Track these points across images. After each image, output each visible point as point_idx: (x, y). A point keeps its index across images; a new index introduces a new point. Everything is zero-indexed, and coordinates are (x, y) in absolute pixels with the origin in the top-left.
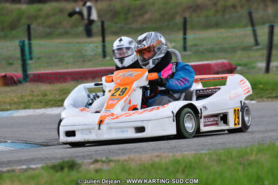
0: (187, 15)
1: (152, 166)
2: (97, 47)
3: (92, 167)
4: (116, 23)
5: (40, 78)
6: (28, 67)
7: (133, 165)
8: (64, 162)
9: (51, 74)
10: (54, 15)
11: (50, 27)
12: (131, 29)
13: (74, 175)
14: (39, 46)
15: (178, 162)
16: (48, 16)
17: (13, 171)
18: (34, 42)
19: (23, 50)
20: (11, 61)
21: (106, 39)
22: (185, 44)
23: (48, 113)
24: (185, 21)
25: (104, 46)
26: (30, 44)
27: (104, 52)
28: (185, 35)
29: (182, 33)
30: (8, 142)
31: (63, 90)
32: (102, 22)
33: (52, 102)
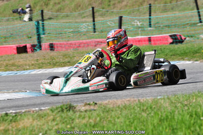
3: (83, 108)
6: (42, 39)
8: (64, 105)
12: (113, 12)
16: (55, 4)
18: (46, 22)
19: (38, 29)
21: (96, 19)
22: (150, 22)
23: (55, 71)
24: (150, 7)
25: (94, 24)
26: (43, 23)
27: (94, 29)
28: (150, 16)
29: (148, 14)
30: (28, 91)
31: (65, 55)
32: (93, 8)
33: (58, 64)
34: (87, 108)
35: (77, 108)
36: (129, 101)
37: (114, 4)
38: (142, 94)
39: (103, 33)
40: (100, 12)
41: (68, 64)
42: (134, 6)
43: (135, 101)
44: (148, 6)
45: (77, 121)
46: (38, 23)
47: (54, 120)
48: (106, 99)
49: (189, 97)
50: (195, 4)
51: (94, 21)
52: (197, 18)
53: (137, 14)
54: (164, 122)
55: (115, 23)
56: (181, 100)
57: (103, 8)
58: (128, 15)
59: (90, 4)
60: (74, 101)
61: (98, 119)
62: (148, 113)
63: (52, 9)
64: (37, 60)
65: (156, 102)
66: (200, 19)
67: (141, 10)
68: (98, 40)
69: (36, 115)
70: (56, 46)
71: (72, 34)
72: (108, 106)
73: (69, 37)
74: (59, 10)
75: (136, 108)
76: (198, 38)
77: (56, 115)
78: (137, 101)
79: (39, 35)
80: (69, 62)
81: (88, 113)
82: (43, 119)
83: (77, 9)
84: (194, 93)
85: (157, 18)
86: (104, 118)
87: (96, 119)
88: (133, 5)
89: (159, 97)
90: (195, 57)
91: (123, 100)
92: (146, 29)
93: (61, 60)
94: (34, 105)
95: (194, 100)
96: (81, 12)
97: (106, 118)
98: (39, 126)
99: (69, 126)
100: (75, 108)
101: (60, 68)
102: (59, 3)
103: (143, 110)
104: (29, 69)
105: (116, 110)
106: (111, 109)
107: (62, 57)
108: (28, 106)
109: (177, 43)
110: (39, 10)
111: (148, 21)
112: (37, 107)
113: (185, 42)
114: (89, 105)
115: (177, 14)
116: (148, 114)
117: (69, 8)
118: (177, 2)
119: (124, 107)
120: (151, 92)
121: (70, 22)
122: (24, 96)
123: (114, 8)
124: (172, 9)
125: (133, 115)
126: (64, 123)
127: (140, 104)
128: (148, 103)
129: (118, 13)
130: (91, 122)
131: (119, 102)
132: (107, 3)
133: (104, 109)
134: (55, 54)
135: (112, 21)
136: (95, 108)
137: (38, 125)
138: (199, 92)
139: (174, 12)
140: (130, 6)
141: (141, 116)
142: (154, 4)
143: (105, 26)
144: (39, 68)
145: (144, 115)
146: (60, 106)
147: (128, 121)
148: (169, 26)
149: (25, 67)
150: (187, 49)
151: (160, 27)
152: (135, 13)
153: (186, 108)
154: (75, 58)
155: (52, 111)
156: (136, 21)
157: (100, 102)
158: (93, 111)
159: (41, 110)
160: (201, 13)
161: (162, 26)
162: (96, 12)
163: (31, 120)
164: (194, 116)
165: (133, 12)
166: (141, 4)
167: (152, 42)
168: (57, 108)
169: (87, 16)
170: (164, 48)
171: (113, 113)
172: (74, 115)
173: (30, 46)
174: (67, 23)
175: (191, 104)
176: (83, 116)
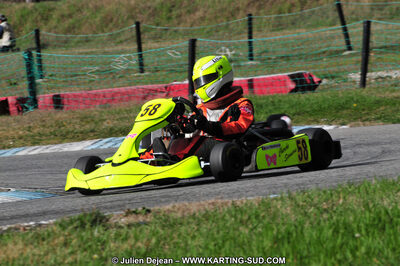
0: (253, 11)
2: (130, 58)
3: (125, 220)
6: (38, 87)
8: (85, 215)
12: (176, 31)
16: (63, 17)
17: (16, 229)
18: (44, 54)
19: (29, 66)
20: (13, 81)
21: (143, 46)
22: (251, 50)
23: (66, 149)
24: (250, 20)
25: (141, 56)
26: (40, 56)
27: (141, 64)
28: (250, 37)
29: (246, 35)
30: (12, 190)
31: (86, 118)
32: (138, 24)
33: (70, 136)
34: (132, 219)
35: (112, 221)
36: (213, 204)
37: (179, 16)
38: (238, 191)
39: (158, 74)
40: (153, 32)
41: (92, 135)
42: (219, 20)
43: (226, 204)
44: (247, 18)
45: (112, 245)
46: (30, 55)
47: (66, 244)
48: (167, 202)
49: (332, 195)
50: (337, 14)
51: (140, 49)
52: (343, 41)
53: (224, 34)
54: (283, 244)
55: (182, 53)
56: (316, 200)
57: (158, 25)
58: (207, 37)
59: (132, 17)
60: (106, 208)
61: (154, 241)
62: (250, 226)
63: (56, 27)
64: (30, 127)
65: (266, 205)
66: (348, 43)
67: (231, 26)
68: (150, 86)
69: (30, 235)
70: (65, 100)
71: (97, 77)
72: (173, 214)
73: (91, 81)
74: (70, 30)
75: (227, 217)
76: (345, 81)
77: (70, 235)
78: (230, 205)
79: (32, 79)
80: (92, 131)
81: (133, 229)
82: (45, 243)
83: (107, 26)
84: (340, 186)
85: (264, 42)
86: (165, 238)
87: (149, 240)
88: (216, 18)
89: (272, 196)
90: (339, 118)
91: (202, 202)
92: (242, 64)
93: (77, 126)
94: (27, 216)
95: (341, 201)
96: (115, 32)
97: (168, 240)
98: (36, 258)
99: (96, 256)
100: (107, 220)
101: (75, 144)
102: (70, 16)
103: (241, 222)
104: (14, 147)
105: (188, 223)
106: (179, 221)
107: (78, 121)
108: (12, 218)
109: (304, 89)
110: (31, 29)
111: (247, 48)
112: (32, 221)
113: (320, 87)
114: (134, 215)
115: (303, 33)
116: (252, 230)
117: (91, 25)
118: (302, 10)
119: (204, 216)
120: (256, 187)
121: (92, 53)
122: (6, 200)
123: (179, 24)
124: (293, 24)
125: (221, 233)
126: (85, 250)
127: (236, 211)
128: (251, 208)
129: (186, 33)
130: (139, 248)
131: (194, 207)
132: (164, 13)
133: (166, 221)
134: (65, 115)
135: (176, 48)
136: (148, 220)
137: (34, 255)
138: (350, 184)
139: (297, 31)
140: (210, 20)
141: (237, 233)
142: (258, 14)
143: (163, 58)
144: (34, 144)
145: (244, 231)
146: (77, 217)
147: (213, 243)
148: (287, 58)
149: (5, 143)
150: (324, 101)
151: (269, 59)
152: (221, 33)
153: (325, 216)
154: (105, 123)
155: (62, 226)
156: (223, 48)
157: (157, 208)
158: (143, 226)
159: (40, 225)
160: (350, 31)
161: (274, 57)
162: (145, 31)
163: (20, 245)
164: (342, 231)
165: (217, 31)
166: (233, 15)
167: (256, 89)
168: (71, 222)
169: (126, 40)
170: (280, 101)
171: (183, 229)
172: (107, 233)
173: (15, 101)
174: (87, 53)
175: (335, 208)
176: (124, 236)
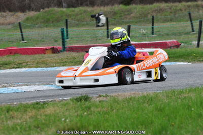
0: (154, 14)
1: (131, 99)
2: (104, 32)
3: (98, 99)
4: (115, 19)
5: (72, 49)
6: (66, 43)
7: (120, 99)
8: (82, 96)
9: (79, 47)
10: (81, 14)
11: (78, 21)
12: (123, 22)
13: (87, 103)
14: (72, 31)
15: (145, 97)
16: (77, 15)
17: (55, 101)
18: (69, 29)
19: (63, 34)
20: (57, 40)
21: (109, 27)
22: (153, 30)
24: (153, 18)
25: (108, 31)
26: (67, 30)
27: (108, 35)
28: (153, 25)
32: (107, 18)
36: (134, 94)
40: (113, 22)
48: (116, 92)
53: (142, 24)
60: (91, 93)
64: (62, 59)
66: (193, 29)
67: (145, 20)
88: (139, 17)
92: (149, 36)
100: (91, 99)
112: (60, 97)
113: (180, 47)
114: (103, 97)
121: (88, 29)
123: (124, 19)
130: (104, 111)
139: (172, 23)
142: (156, 16)
149: (52, 65)
159: (64, 100)
